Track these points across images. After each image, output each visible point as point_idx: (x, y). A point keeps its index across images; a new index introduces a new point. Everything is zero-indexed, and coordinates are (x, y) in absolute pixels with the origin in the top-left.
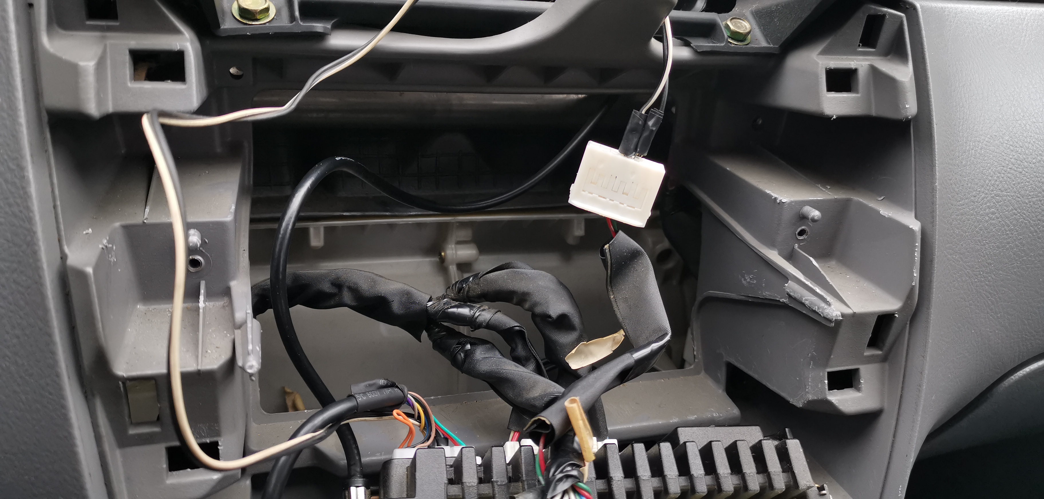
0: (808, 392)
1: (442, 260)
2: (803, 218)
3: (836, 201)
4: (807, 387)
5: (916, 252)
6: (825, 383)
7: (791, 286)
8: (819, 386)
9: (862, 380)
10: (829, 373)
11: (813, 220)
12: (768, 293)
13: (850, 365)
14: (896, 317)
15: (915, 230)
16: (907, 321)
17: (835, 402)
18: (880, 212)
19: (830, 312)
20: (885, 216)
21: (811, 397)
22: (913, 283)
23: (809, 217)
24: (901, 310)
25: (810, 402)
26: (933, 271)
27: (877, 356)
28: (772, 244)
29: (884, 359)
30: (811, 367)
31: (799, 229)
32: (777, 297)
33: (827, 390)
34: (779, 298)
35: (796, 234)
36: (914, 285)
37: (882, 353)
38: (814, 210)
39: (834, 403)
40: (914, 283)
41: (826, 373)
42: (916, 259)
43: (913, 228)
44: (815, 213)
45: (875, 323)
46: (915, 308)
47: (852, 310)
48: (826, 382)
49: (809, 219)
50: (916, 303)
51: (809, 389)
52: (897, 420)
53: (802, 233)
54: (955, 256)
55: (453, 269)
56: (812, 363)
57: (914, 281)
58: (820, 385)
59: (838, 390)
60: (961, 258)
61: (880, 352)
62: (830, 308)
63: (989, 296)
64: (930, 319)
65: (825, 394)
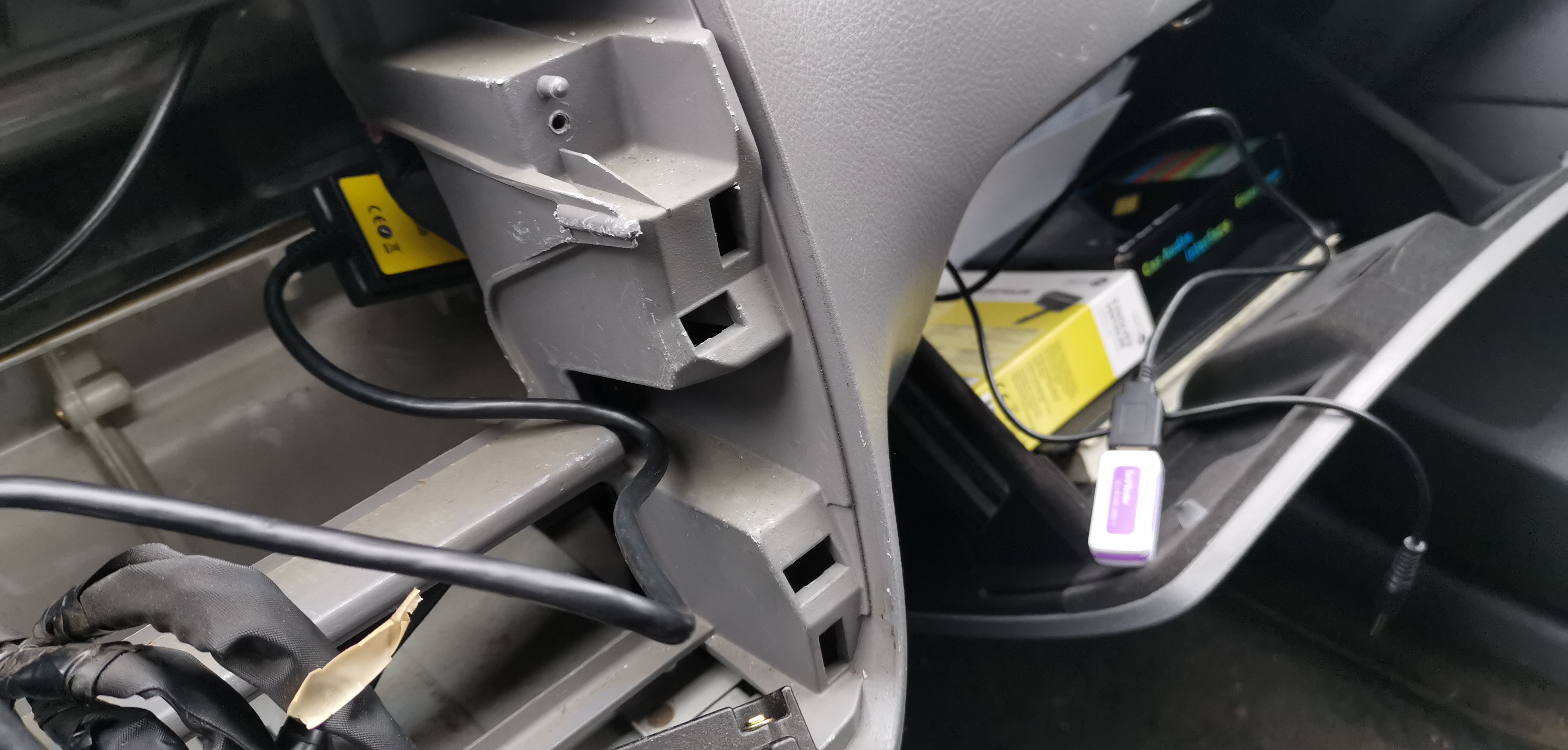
0: (669, 362)
1: (66, 425)
2: (545, 98)
3: (586, 49)
4: (665, 354)
5: (718, 78)
6: (684, 335)
7: (563, 211)
8: (679, 345)
9: (739, 306)
10: (684, 319)
11: (561, 95)
12: (548, 239)
13: (710, 293)
14: (737, 190)
15: (702, 45)
16: (759, 189)
17: (712, 357)
18: (652, 40)
19: (620, 225)
20: (660, 43)
21: (676, 367)
22: (735, 128)
23: (550, 92)
24: (741, 175)
25: (680, 374)
26: (761, 97)
27: (744, 260)
28: (519, 160)
29: (759, 260)
30: (655, 323)
31: (551, 118)
32: (561, 239)
33: (692, 345)
34: (562, 239)
35: (549, 127)
36: (738, 129)
37: (750, 253)
38: (552, 77)
39: (711, 359)
40: (737, 127)
41: (680, 320)
42: (723, 88)
43: (699, 43)
44: (556, 83)
45: (711, 213)
46: (760, 163)
47: (663, 208)
48: (685, 333)
49: (554, 96)
50: (759, 156)
51: (668, 356)
52: (814, 339)
53: (559, 122)
54: (798, 62)
55: (92, 430)
56: (653, 316)
57: (736, 125)
58: (678, 343)
59: (712, 337)
60: (810, 63)
61: (745, 254)
62: (618, 220)
63: (883, 102)
64: (788, 171)
65: (692, 352)
